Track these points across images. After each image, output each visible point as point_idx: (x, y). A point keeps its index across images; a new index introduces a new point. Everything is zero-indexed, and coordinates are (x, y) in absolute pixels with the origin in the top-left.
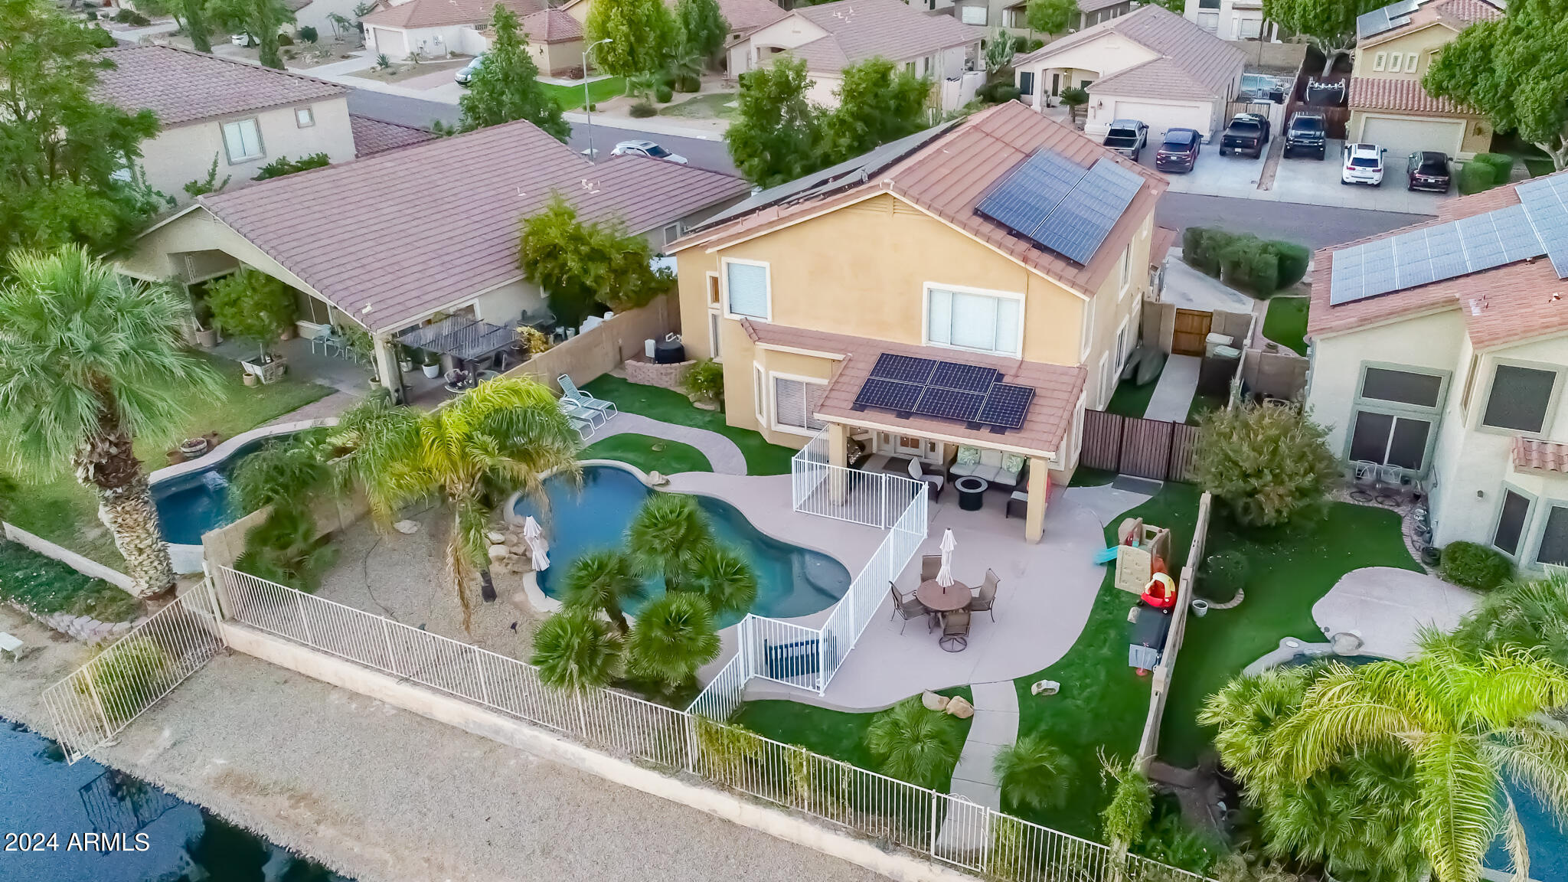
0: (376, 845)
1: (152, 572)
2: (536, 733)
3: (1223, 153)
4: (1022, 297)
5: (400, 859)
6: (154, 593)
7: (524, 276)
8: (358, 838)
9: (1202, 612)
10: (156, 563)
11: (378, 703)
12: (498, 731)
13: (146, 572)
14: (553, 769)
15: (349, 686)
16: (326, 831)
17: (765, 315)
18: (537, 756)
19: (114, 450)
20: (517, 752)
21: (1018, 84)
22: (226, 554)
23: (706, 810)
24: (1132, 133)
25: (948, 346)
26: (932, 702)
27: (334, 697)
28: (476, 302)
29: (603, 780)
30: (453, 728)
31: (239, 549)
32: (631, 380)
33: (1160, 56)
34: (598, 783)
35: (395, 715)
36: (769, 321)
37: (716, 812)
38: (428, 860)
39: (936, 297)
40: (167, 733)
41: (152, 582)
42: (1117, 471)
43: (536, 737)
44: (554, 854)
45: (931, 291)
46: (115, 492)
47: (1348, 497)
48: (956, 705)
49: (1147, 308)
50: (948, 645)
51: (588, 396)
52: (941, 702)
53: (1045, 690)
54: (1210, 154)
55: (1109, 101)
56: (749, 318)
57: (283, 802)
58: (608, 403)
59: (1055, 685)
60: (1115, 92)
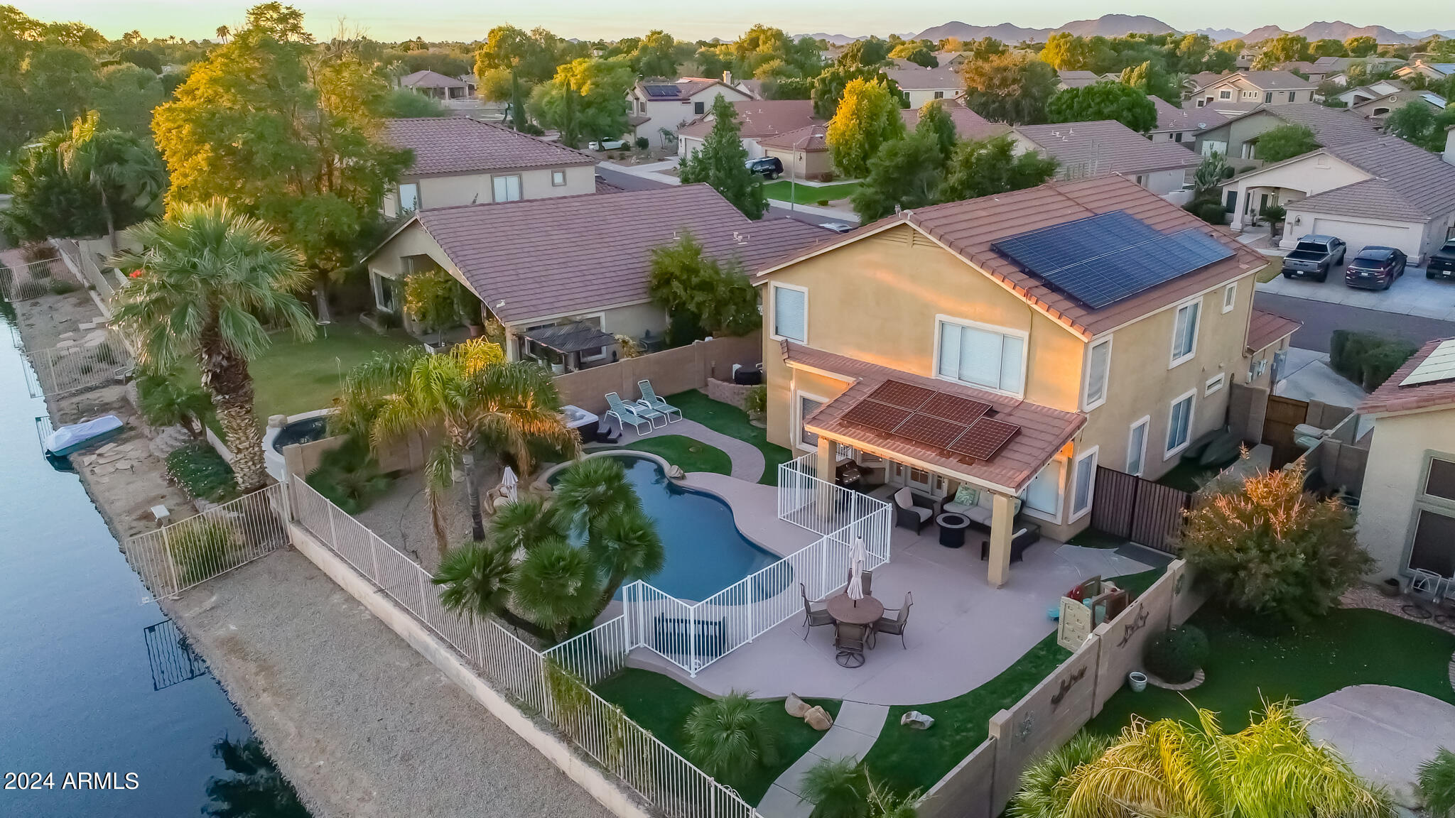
0: (291, 719)
1: (246, 470)
2: (448, 655)
3: (1430, 276)
4: (1025, 335)
5: (300, 735)
6: (246, 488)
7: (649, 300)
8: (283, 710)
9: (1140, 685)
10: (250, 463)
11: (362, 608)
12: (427, 648)
13: (242, 469)
14: (455, 691)
15: (350, 590)
16: (266, 698)
17: (801, 339)
18: (447, 677)
19: (225, 363)
20: (436, 670)
21: (1224, 202)
22: (302, 466)
23: (550, 758)
24: (1323, 248)
25: (955, 380)
26: (792, 707)
27: (337, 598)
28: (602, 315)
29: (486, 711)
30: (403, 640)
31: (314, 465)
32: (711, 396)
33: (1372, 176)
34: (480, 711)
35: (368, 620)
36: (804, 344)
37: (556, 761)
38: (318, 741)
39: (948, 329)
40: (214, 598)
41: (246, 478)
42: (1129, 538)
43: (448, 658)
44: (410, 762)
45: (943, 324)
46: (224, 398)
47: (1399, 610)
48: (814, 714)
49: (1236, 391)
50: (843, 660)
51: (663, 401)
52: (801, 708)
53: (914, 722)
54: (1415, 276)
55: (1308, 218)
56: (789, 340)
57: (252, 667)
58: (675, 409)
59: (927, 719)
60: (1313, 209)
